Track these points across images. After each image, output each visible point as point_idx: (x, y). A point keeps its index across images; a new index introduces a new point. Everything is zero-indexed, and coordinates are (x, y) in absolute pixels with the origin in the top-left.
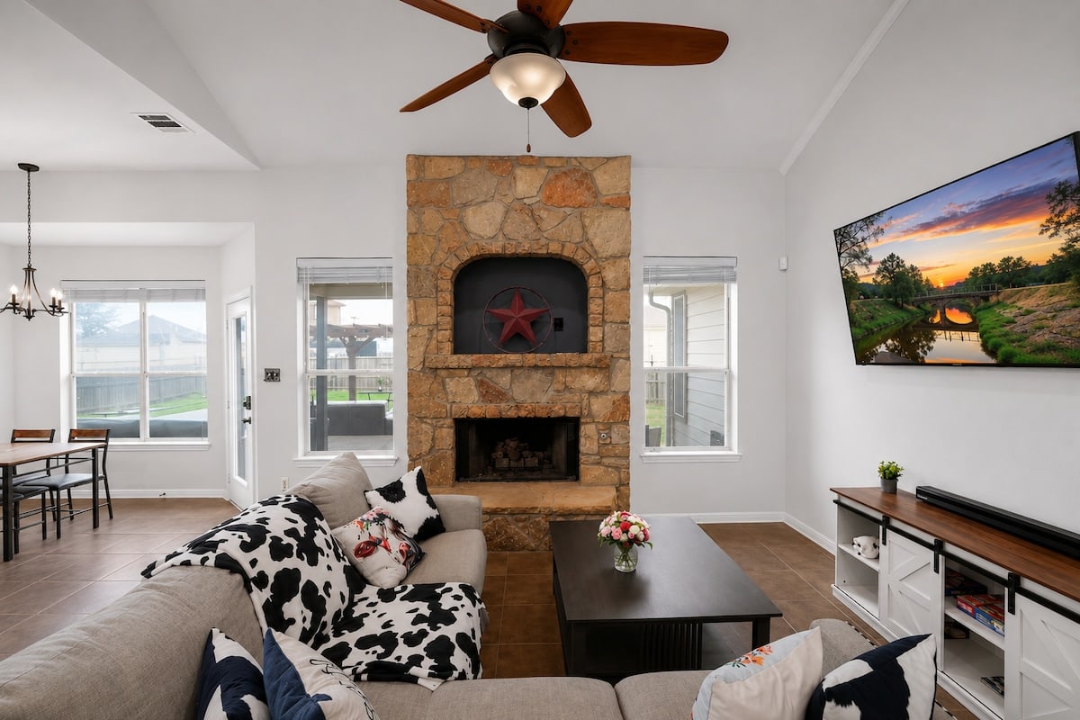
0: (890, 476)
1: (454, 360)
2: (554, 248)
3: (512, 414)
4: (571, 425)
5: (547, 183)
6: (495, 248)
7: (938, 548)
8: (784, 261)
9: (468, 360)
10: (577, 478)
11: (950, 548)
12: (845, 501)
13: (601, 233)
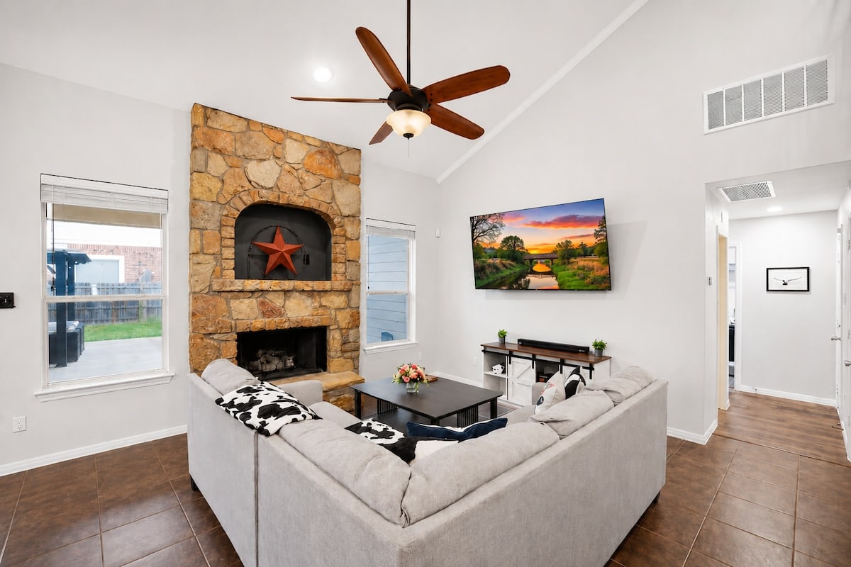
0: (502, 335)
1: (238, 285)
2: (314, 205)
3: (286, 326)
4: (320, 333)
5: (310, 156)
6: (271, 197)
7: (533, 359)
8: (438, 232)
9: (251, 284)
10: (325, 369)
11: (538, 357)
12: (488, 349)
13: (343, 199)
